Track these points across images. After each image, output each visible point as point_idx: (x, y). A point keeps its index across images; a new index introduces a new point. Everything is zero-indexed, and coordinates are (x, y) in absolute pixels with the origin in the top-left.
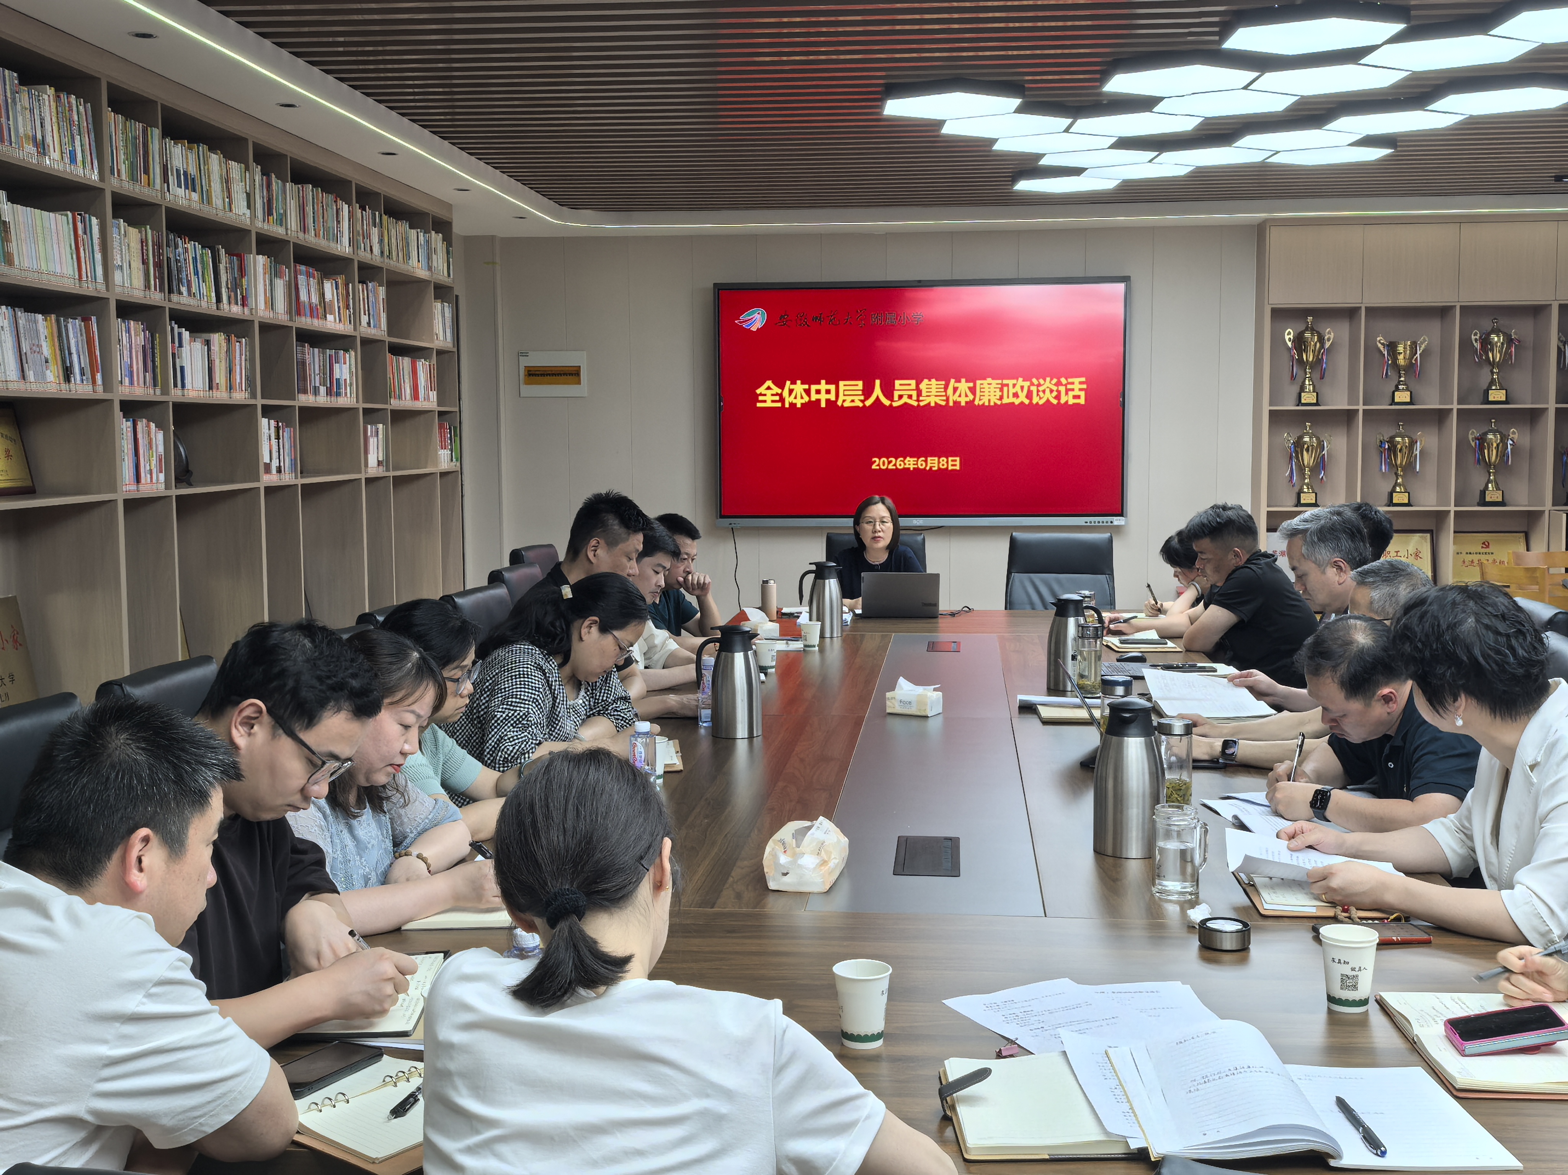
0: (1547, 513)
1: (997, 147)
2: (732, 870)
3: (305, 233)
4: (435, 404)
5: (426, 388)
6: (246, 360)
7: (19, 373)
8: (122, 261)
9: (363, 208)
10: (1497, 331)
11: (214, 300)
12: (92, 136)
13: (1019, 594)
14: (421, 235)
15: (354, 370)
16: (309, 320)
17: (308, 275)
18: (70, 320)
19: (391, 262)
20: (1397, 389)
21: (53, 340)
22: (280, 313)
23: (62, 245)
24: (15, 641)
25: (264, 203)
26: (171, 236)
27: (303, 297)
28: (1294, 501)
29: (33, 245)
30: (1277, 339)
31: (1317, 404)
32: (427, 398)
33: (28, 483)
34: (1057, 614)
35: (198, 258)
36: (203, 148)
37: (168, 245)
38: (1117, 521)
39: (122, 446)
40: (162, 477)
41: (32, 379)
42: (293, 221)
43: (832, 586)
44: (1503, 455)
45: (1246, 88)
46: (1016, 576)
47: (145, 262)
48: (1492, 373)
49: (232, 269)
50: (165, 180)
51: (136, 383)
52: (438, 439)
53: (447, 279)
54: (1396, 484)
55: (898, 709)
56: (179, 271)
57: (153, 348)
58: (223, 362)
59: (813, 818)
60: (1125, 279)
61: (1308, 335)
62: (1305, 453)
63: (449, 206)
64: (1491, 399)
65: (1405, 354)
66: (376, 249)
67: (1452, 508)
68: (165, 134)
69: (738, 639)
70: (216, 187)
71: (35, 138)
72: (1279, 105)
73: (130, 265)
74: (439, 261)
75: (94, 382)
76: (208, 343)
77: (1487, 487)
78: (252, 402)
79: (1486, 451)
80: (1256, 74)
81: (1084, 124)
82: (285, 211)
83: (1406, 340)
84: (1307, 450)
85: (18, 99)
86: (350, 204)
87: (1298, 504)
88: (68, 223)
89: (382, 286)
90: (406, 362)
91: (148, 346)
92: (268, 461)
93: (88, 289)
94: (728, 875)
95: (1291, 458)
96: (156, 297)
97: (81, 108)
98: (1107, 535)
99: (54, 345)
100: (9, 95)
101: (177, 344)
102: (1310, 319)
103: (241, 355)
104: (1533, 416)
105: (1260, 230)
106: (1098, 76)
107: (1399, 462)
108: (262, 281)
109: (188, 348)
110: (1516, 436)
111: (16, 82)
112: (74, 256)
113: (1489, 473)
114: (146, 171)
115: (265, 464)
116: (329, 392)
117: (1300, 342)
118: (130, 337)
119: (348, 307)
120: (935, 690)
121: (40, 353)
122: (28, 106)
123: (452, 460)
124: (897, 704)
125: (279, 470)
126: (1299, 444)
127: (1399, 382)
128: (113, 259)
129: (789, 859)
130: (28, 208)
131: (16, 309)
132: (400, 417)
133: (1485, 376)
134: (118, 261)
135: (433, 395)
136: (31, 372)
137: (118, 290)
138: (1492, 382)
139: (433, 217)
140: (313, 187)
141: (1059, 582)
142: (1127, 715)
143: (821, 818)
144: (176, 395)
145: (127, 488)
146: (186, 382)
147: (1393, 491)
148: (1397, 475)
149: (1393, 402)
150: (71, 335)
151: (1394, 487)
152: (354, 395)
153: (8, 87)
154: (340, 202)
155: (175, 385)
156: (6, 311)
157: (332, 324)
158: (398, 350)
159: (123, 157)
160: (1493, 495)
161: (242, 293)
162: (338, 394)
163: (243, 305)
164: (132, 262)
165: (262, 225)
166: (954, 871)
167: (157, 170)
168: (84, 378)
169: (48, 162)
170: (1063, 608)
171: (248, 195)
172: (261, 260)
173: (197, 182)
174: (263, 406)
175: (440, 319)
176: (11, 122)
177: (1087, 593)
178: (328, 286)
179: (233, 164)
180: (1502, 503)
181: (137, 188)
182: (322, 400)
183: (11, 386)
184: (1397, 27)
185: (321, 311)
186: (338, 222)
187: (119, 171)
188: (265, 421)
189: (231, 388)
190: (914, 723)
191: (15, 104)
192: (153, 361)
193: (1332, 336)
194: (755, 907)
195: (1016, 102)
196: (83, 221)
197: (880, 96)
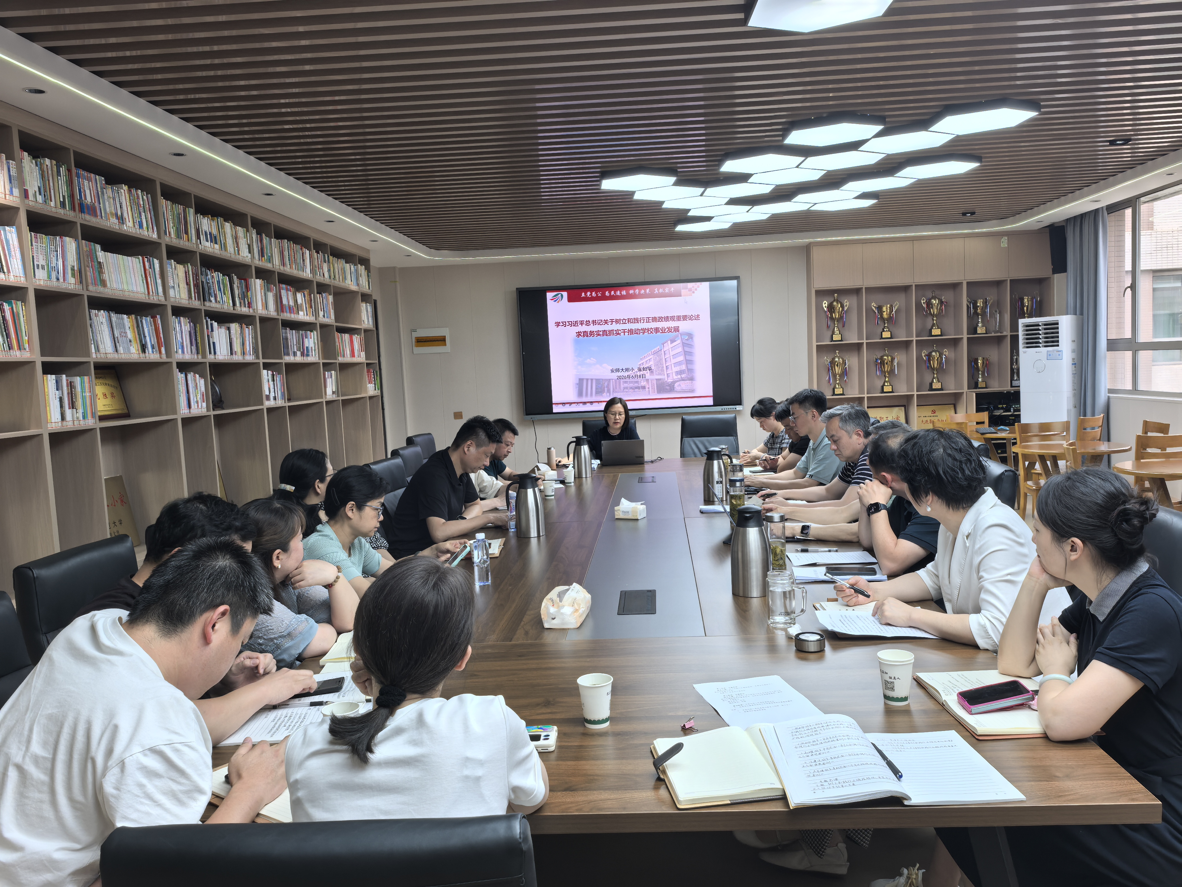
0: (965, 393)
1: (664, 206)
2: (524, 617)
3: (284, 266)
4: (364, 359)
5: (359, 351)
6: (252, 338)
7: (114, 349)
8: (174, 283)
9: (318, 252)
10: (934, 298)
11: (231, 304)
12: (152, 213)
13: (687, 449)
14: (352, 267)
15: (316, 341)
16: (288, 315)
17: (287, 290)
18: (144, 318)
19: (335, 282)
20: (883, 331)
21: (134, 329)
22: (272, 312)
23: (136, 275)
24: (122, 501)
25: (259, 250)
26: (203, 269)
27: (285, 302)
28: (831, 393)
29: (118, 275)
30: (819, 307)
31: (841, 340)
32: (359, 356)
33: (126, 411)
34: (707, 459)
35: (220, 281)
36: (221, 220)
37: (202, 274)
38: (739, 408)
39: (178, 388)
40: (204, 405)
41: (122, 352)
42: (277, 260)
43: (585, 449)
44: (940, 363)
45: (797, 167)
46: (686, 440)
47: (188, 284)
48: (933, 320)
49: (242, 287)
50: (198, 237)
51: (186, 352)
52: (367, 378)
53: (368, 291)
54: (885, 382)
55: (622, 516)
56: (209, 288)
57: (196, 333)
58: (239, 340)
59: (570, 584)
60: (737, 278)
61: (835, 303)
62: (836, 367)
63: (368, 251)
64: (933, 334)
65: (887, 312)
66: (327, 275)
67: (915, 393)
68: (197, 212)
69: (529, 482)
70: (230, 241)
71: (116, 214)
72: (815, 176)
73: (179, 286)
74: (364, 281)
75: (160, 352)
76: (229, 329)
77: (933, 381)
78: (257, 361)
79: (932, 362)
80: (803, 158)
81: (711, 191)
82: (272, 255)
83: (887, 304)
84: (837, 365)
85: (105, 192)
86: (310, 250)
87: (834, 394)
88: (140, 263)
89: (331, 295)
90: (346, 336)
91: (193, 332)
92: (268, 394)
93: (154, 299)
94: (521, 620)
95: (829, 370)
96: (196, 304)
97: (145, 197)
98: (733, 415)
99: (134, 332)
100: (99, 190)
101: (210, 330)
102: (836, 295)
103: (249, 335)
104: (955, 342)
105: (807, 249)
106: (717, 163)
107: (886, 370)
108: (260, 294)
109: (217, 332)
110: (947, 353)
111: (104, 182)
112: (145, 281)
113: (934, 373)
114: (186, 233)
115: (266, 395)
116: (303, 354)
117: (831, 308)
118: (181, 326)
119: (311, 307)
120: (642, 504)
121: (126, 337)
122: (111, 196)
123: (375, 390)
124: (621, 513)
125: (275, 398)
126: (833, 363)
127: (884, 327)
128: (168, 283)
129: (556, 610)
130: (115, 255)
131: (110, 312)
132: (344, 367)
133: (929, 322)
134: (171, 283)
135: (363, 354)
136: (121, 348)
137: (172, 300)
138: (933, 325)
139: (359, 256)
140: (288, 241)
141: (709, 442)
142: (748, 515)
143: (574, 584)
144: (211, 358)
145: (183, 411)
146: (217, 351)
147: (884, 385)
148: (885, 377)
149: (882, 338)
150: (145, 326)
151: (884, 383)
152: (317, 355)
153: (98, 185)
154: (304, 249)
155: (210, 353)
156: (104, 313)
157: (302, 316)
158: (342, 330)
159: (172, 225)
160: (936, 385)
161: (248, 300)
162: (308, 355)
163: (249, 307)
164: (180, 284)
165: (258, 262)
166: (652, 610)
167: (193, 232)
168: (154, 350)
169: (125, 228)
170: (711, 456)
171: (249, 246)
172: (258, 282)
173: (218, 238)
174: (264, 363)
175: (365, 312)
176: (101, 205)
177: (724, 447)
178: (299, 296)
179: (239, 229)
180: (941, 389)
181: (182, 242)
182: (299, 359)
183: (109, 356)
184: (879, 128)
185: (295, 309)
186: (303, 260)
187: (169, 233)
188: (265, 372)
189: (244, 353)
190: (631, 524)
191: (104, 195)
192: (196, 340)
193: (848, 304)
194: (536, 640)
195: (673, 179)
196: (149, 261)
197: (598, 179)
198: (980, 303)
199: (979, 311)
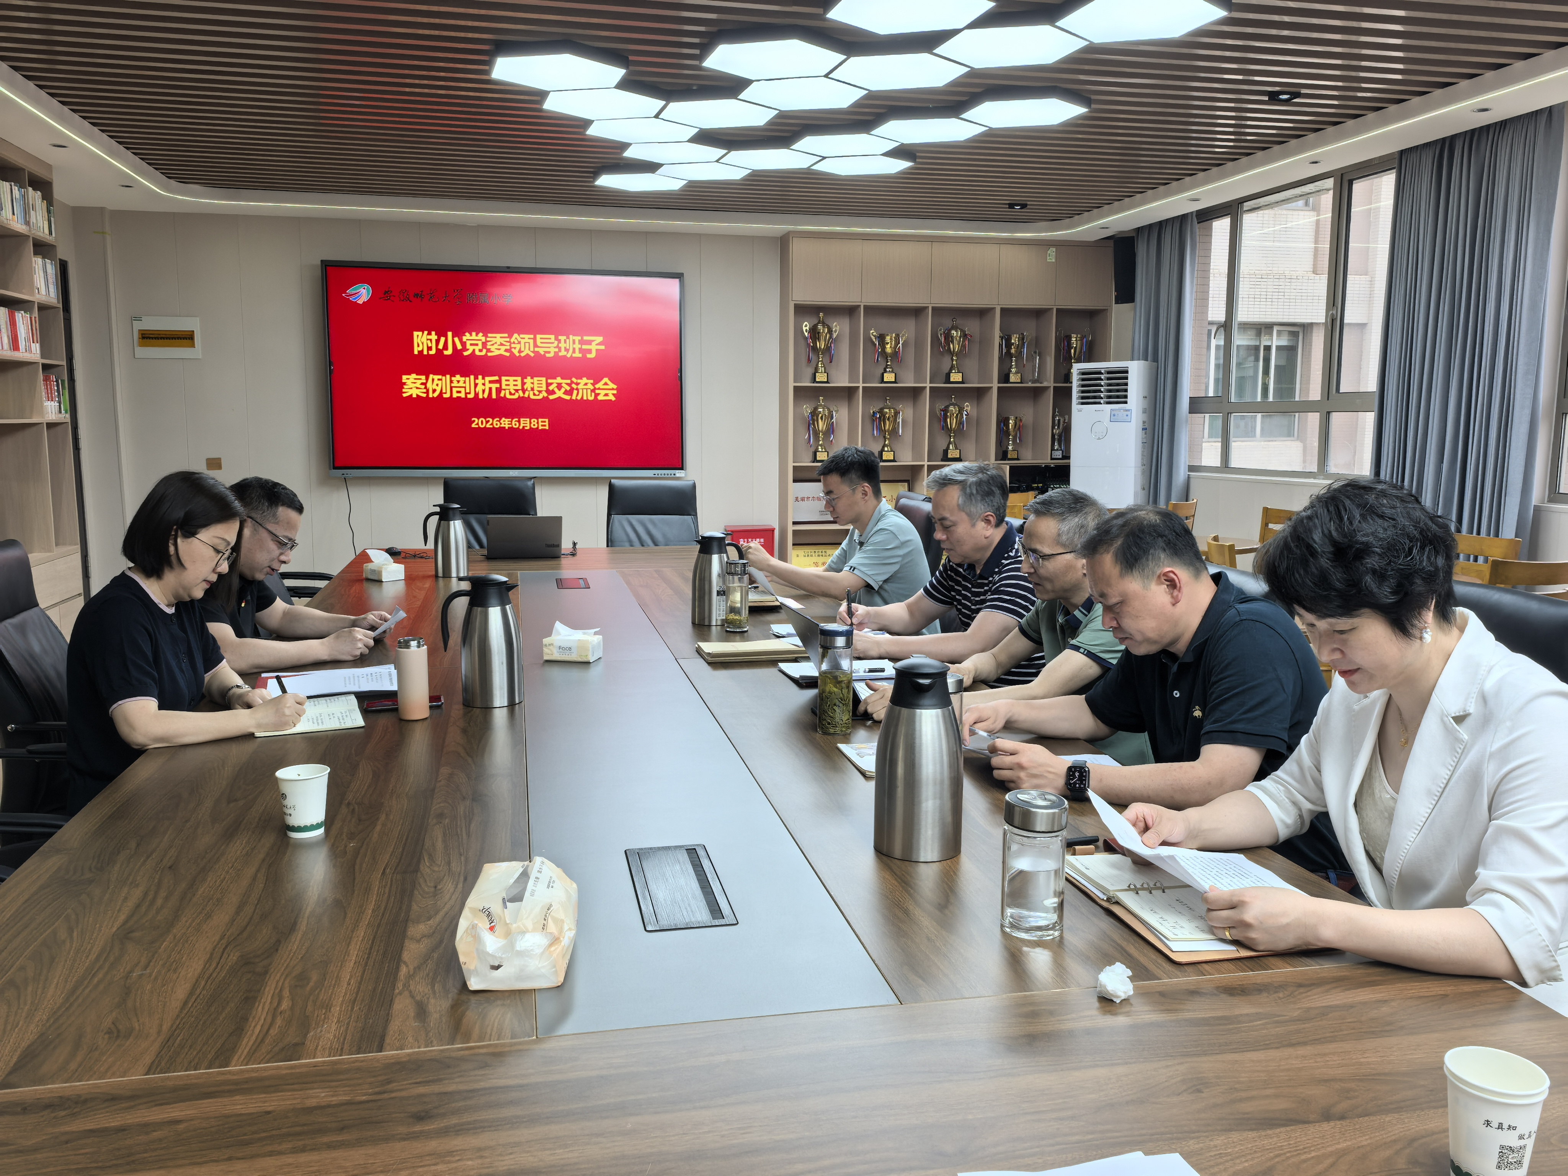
1: (592, 131)
4: (39, 355)
5: (27, 342)
10: (955, 328)
13: (618, 533)
14: (16, 190)
20: (885, 371)
28: (811, 458)
30: (798, 330)
31: (827, 382)
32: (28, 350)
34: (701, 551)
38: (679, 474)
43: (457, 527)
44: (960, 423)
45: (828, 73)
46: (616, 518)
48: (952, 360)
52: (44, 391)
53: (48, 237)
54: (885, 445)
55: (556, 656)
60: (679, 276)
61: (820, 327)
62: (819, 421)
63: (49, 167)
64: (951, 380)
65: (891, 344)
67: (926, 463)
74: (39, 219)
77: (948, 447)
79: (948, 420)
80: (843, 58)
81: (675, 109)
83: (892, 333)
84: (821, 419)
95: (809, 425)
102: (821, 314)
104: (979, 394)
105: (783, 243)
107: (887, 428)
110: (969, 409)
113: (950, 436)
117: (814, 332)
120: (596, 633)
123: (60, 412)
124: (555, 651)
126: (814, 413)
127: (887, 366)
129: (501, 941)
133: (947, 362)
135: (36, 348)
138: (952, 367)
139: (29, 173)
141: (652, 522)
143: (539, 858)
148: (885, 437)
149: (882, 381)
151: (883, 447)
160: (953, 453)
170: (707, 545)
175: (41, 274)
190: (575, 670)
193: (838, 328)
195: (618, 73)
198: (1015, 340)
199: (1013, 351)
